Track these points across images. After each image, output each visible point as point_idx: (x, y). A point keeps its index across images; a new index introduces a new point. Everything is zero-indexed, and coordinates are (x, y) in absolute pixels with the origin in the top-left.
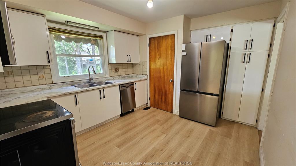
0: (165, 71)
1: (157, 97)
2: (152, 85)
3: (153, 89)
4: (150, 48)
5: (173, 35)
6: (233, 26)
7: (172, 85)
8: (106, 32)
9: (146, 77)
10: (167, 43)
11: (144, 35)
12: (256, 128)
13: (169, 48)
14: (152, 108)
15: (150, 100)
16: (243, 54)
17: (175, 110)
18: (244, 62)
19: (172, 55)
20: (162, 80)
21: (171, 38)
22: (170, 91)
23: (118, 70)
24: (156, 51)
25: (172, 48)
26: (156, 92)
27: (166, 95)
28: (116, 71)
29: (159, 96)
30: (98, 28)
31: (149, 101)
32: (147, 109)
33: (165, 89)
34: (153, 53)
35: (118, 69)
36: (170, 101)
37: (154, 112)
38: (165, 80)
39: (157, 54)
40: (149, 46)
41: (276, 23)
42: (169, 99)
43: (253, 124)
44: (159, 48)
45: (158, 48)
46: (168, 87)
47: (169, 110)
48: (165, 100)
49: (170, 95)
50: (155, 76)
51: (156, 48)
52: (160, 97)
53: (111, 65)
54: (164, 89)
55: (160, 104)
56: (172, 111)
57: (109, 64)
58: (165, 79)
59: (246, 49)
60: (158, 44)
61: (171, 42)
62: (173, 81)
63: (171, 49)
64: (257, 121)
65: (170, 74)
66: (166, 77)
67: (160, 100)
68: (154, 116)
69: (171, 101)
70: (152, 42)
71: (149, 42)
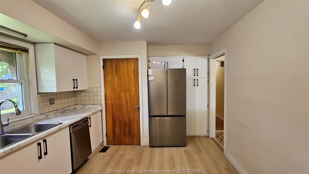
0: (127, 97)
1: (117, 130)
2: (110, 117)
3: (110, 121)
4: (104, 71)
5: (135, 58)
6: (184, 58)
7: (137, 113)
8: (34, 43)
9: (100, 108)
10: (128, 67)
11: (95, 54)
12: (208, 137)
13: (132, 72)
14: (111, 146)
15: (106, 136)
16: (193, 79)
17: (144, 141)
18: (195, 86)
19: (136, 80)
20: (125, 108)
21: (134, 62)
22: (136, 120)
23: (53, 102)
24: (114, 75)
25: (136, 73)
26: (116, 124)
27: (130, 126)
28: (51, 104)
29: (121, 128)
30: (26, 36)
31: (106, 138)
32: (104, 150)
33: (129, 119)
34: (110, 77)
35: (53, 100)
36: (136, 132)
37: (117, 151)
38: (129, 109)
39: (116, 78)
40: (103, 69)
41: (209, 59)
42: (135, 130)
43: (206, 134)
44: (118, 72)
45: (116, 72)
46: (132, 115)
47: (135, 143)
48: (130, 131)
49: (136, 124)
50: (114, 104)
51: (114, 71)
52: (123, 129)
53: (41, 95)
54: (127, 118)
55: (122, 137)
56: (140, 142)
57: (38, 93)
58: (128, 107)
59: (195, 76)
60: (116, 66)
61: (133, 66)
62: (139, 108)
63: (134, 74)
64: (208, 131)
65: (134, 101)
66: (129, 105)
67: (122, 133)
68: (122, 156)
69: (138, 131)
70: (108, 64)
71: (103, 64)
